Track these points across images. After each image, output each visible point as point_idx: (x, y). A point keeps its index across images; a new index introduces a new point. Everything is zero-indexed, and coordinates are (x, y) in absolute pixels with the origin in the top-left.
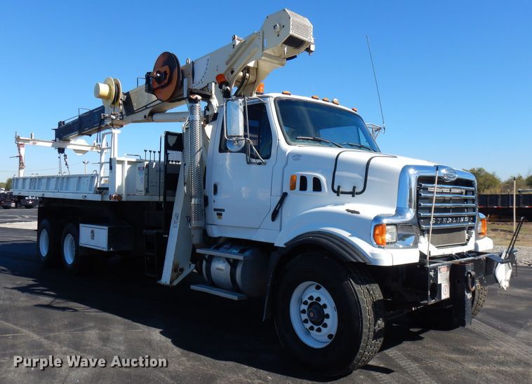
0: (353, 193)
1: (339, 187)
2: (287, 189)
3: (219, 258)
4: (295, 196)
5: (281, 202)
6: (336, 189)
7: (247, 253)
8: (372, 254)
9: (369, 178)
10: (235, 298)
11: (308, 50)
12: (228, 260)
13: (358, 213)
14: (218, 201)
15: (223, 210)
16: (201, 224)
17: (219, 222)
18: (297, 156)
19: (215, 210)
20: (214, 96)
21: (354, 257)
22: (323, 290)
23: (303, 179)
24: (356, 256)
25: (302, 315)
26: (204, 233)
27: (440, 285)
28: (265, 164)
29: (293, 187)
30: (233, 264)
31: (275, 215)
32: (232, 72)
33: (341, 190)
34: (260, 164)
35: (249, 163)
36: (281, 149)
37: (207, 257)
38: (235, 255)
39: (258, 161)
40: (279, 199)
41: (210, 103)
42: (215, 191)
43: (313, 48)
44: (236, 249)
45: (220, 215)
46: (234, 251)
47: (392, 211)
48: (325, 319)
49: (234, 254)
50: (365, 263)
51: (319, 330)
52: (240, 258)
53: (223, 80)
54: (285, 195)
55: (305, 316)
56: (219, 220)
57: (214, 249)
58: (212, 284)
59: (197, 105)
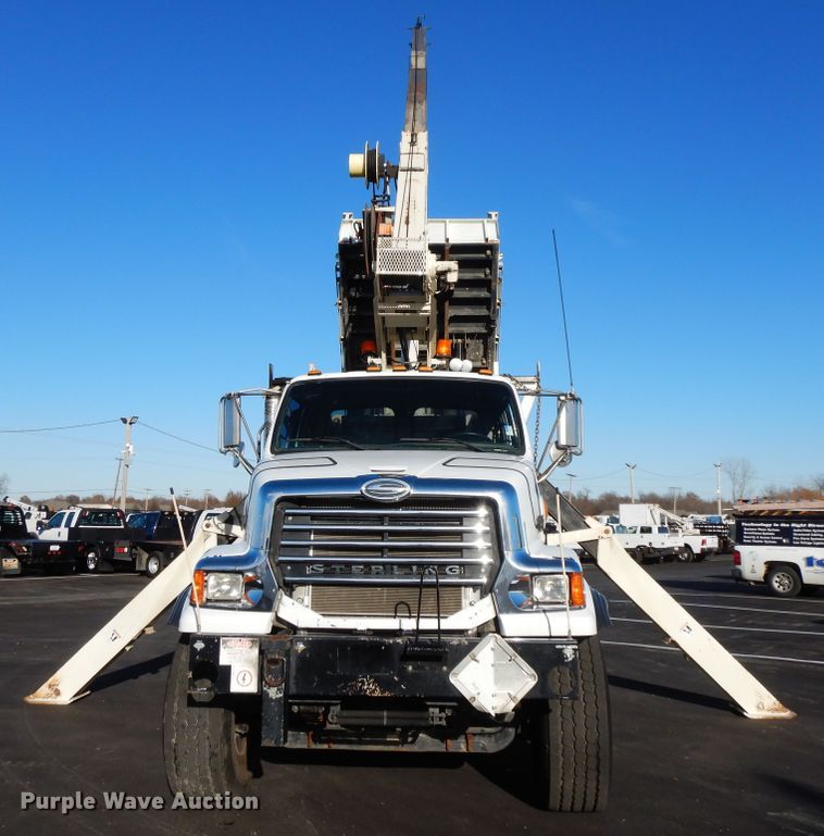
27: (228, 669)
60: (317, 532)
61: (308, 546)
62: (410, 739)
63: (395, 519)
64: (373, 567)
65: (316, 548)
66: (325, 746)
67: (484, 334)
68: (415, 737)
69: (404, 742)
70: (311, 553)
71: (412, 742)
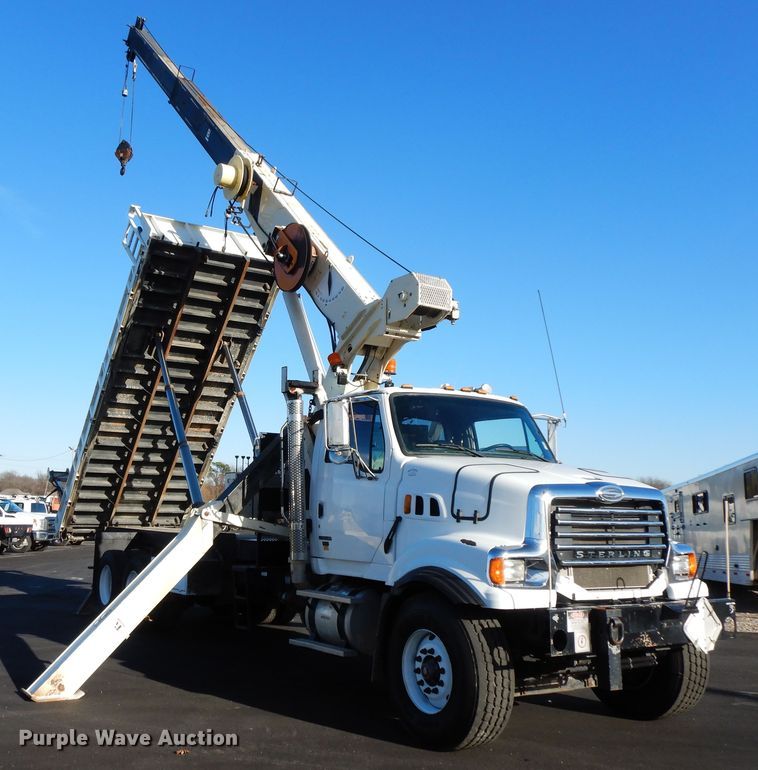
0: (474, 519)
1: (459, 511)
2: (401, 513)
3: (325, 602)
4: (411, 521)
5: (395, 529)
6: (455, 513)
7: (358, 596)
8: (487, 594)
9: (492, 500)
10: (340, 653)
11: (450, 317)
12: (334, 604)
13: (473, 544)
14: (324, 526)
15: (330, 539)
16: (302, 556)
17: (325, 553)
18: (412, 470)
19: (321, 538)
20: (321, 387)
21: (466, 599)
22: (437, 639)
23: (419, 500)
24: (469, 597)
25: (417, 675)
26: (308, 568)
27: (572, 634)
28: (376, 479)
29: (408, 511)
30: (342, 609)
31: (388, 545)
32: (350, 349)
33: (461, 515)
34: (370, 479)
35: (359, 477)
36: (395, 460)
37: (310, 602)
38: (344, 598)
39: (369, 475)
40: (392, 524)
41: (315, 396)
42: (321, 514)
43: (455, 315)
44: (346, 591)
45: (326, 544)
46: (344, 593)
47: (520, 543)
48: (441, 675)
49: (344, 596)
50: (479, 606)
51: (436, 691)
52: (348, 601)
53: (337, 360)
54: (398, 520)
55: (420, 677)
56: (326, 552)
57: (320, 590)
58: (317, 637)
59: (298, 401)
67: (245, 340)
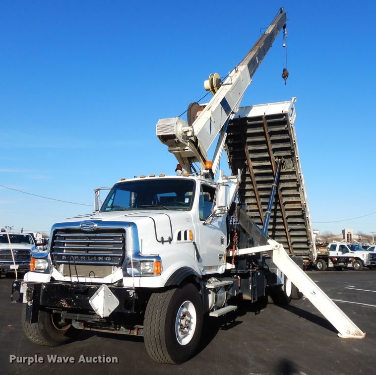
60: (68, 243)
61: (63, 249)
62: (118, 329)
63: (90, 238)
64: (82, 257)
65: (66, 249)
66: (89, 329)
67: (290, 155)
68: (120, 328)
69: (116, 330)
70: (64, 251)
71: (118, 330)
